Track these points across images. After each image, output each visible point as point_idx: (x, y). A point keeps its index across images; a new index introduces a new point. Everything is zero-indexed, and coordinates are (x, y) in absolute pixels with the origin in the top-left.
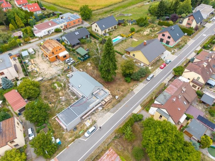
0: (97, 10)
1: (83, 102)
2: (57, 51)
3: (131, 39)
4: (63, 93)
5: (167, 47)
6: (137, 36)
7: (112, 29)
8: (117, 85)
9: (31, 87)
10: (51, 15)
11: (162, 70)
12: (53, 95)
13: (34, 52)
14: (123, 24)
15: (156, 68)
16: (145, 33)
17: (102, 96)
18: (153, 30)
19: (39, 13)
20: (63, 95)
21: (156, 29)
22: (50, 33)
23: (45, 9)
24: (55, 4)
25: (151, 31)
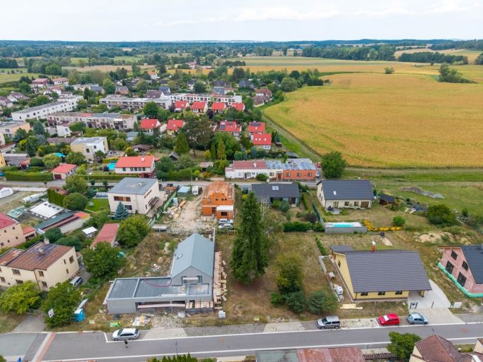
0: (369, 168)
1: (164, 285)
2: (217, 200)
3: (379, 236)
4: (165, 260)
5: (455, 288)
6: (398, 237)
7: (356, 204)
8: (251, 297)
9: (134, 228)
10: (280, 155)
11: (378, 326)
12: (148, 255)
13: (197, 193)
14: (388, 205)
15: (370, 315)
16: (424, 238)
17: (196, 294)
18: (452, 240)
19: (267, 148)
20: (161, 264)
21: (463, 239)
22: (248, 177)
23: (280, 146)
24: (303, 143)
25: (445, 239)
